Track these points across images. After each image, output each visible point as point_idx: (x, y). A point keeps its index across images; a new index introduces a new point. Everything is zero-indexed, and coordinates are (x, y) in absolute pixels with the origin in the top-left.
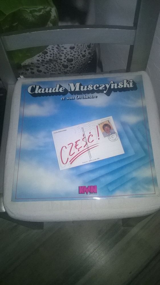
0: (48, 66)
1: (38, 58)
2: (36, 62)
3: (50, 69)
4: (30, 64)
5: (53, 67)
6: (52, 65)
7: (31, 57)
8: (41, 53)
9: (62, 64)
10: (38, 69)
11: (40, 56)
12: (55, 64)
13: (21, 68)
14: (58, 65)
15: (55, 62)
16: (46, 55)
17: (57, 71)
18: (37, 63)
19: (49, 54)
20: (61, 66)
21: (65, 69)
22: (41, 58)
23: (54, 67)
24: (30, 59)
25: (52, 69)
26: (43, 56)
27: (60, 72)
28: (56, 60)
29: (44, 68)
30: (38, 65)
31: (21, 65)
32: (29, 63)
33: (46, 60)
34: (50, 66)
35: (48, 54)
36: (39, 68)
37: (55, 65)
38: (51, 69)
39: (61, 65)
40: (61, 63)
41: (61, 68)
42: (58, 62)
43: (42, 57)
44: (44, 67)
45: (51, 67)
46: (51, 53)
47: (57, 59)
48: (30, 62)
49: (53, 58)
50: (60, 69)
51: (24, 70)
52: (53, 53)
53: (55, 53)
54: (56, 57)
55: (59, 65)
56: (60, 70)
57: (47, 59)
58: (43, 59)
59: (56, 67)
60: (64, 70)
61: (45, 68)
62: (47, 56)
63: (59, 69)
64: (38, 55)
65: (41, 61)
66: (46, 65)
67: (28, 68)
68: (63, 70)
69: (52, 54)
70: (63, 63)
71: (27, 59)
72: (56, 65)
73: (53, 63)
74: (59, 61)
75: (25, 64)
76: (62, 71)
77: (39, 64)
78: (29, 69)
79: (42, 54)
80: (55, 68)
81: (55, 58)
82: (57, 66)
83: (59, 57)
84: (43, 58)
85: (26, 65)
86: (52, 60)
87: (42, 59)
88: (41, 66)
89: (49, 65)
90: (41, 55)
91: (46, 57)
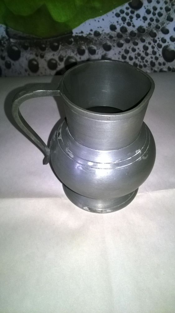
0: (130, 50)
1: (115, 20)
2: (108, 30)
3: (131, 59)
4: (92, 36)
5: (139, 54)
6: (141, 45)
7: (101, 15)
8: (127, 5)
9: (164, 45)
10: (105, 55)
11: (122, 15)
12: (147, 45)
13: (70, 43)
14: (153, 47)
15: (149, 39)
16: (136, 13)
17: (145, 66)
18: (108, 34)
19: (145, 10)
20: (160, 52)
21: (164, 64)
22: (121, 21)
23: (143, 54)
24: (97, 19)
25: (136, 58)
26: (127, 14)
27: (152, 69)
28: (155, 31)
29: (120, 52)
30: (109, 43)
31: (72, 33)
32: (91, 30)
33: (130, 29)
34: (134, 50)
35: (142, 12)
36: (108, 52)
37: (146, 48)
38: (134, 60)
39: (161, 50)
40: (161, 43)
41: (157, 59)
42: (156, 38)
43: (124, 19)
44: (119, 49)
45: (137, 51)
46: (150, 7)
47: (159, 28)
48: (94, 30)
49: (150, 24)
50: (154, 60)
51: (73, 52)
52: (155, 9)
53: (158, 6)
54: (157, 21)
55: (156, 49)
56: (153, 64)
57: (134, 26)
58: (126, 25)
59: (147, 54)
60: (162, 67)
61: (123, 52)
62: (138, 16)
63: (152, 62)
64: (118, 10)
65: (118, 30)
66: (126, 46)
67: (84, 47)
68: (160, 64)
69: (152, 10)
70: (166, 44)
71: (89, 18)
72: (150, 47)
73: (143, 41)
74: (160, 35)
75: (82, 32)
76: (156, 69)
77: (111, 37)
78: (87, 51)
79: (127, 9)
80: (143, 58)
81: (154, 23)
82: (150, 51)
83: (163, 24)
84: (127, 21)
85: (84, 35)
86: (144, 30)
87: (122, 25)
88: (115, 44)
89: (132, 46)
90: (126, 11)
91: (134, 19)
